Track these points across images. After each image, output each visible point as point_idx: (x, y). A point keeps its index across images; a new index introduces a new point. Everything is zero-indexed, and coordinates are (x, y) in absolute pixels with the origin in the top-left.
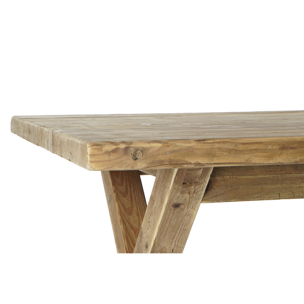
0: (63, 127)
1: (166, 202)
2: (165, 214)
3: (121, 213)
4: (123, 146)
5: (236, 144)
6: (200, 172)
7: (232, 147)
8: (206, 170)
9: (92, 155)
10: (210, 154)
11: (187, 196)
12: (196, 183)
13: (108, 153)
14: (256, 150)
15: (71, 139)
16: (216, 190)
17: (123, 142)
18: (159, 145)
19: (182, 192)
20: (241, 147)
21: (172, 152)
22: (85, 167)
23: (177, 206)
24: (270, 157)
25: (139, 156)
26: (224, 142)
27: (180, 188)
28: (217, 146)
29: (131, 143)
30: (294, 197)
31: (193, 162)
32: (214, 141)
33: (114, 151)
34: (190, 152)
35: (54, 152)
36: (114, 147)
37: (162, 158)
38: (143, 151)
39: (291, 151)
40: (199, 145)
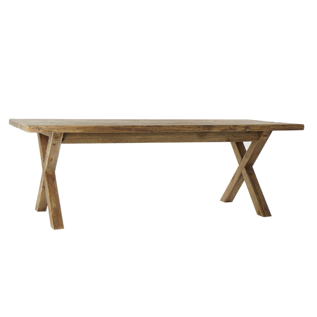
0: (24, 122)
1: (51, 143)
2: (51, 147)
3: (42, 149)
4: (36, 127)
5: (65, 127)
6: (60, 135)
7: (64, 128)
8: (61, 134)
9: (28, 129)
10: (58, 129)
11: (57, 142)
12: (59, 138)
13: (33, 128)
14: (71, 129)
15: (24, 125)
16: (65, 140)
17: (36, 126)
18: (45, 127)
19: (55, 141)
20: (66, 128)
21: (49, 128)
22: (26, 131)
23: (54, 144)
24: (74, 131)
25: (40, 129)
26: (62, 127)
27: (55, 139)
28: (60, 127)
29: (38, 126)
30: (88, 143)
31: (54, 131)
32: (60, 126)
33: (34, 128)
34: (53, 129)
35: (20, 129)
36: (34, 127)
37: (46, 130)
38: (41, 128)
39: (80, 129)
40: (56, 127)
